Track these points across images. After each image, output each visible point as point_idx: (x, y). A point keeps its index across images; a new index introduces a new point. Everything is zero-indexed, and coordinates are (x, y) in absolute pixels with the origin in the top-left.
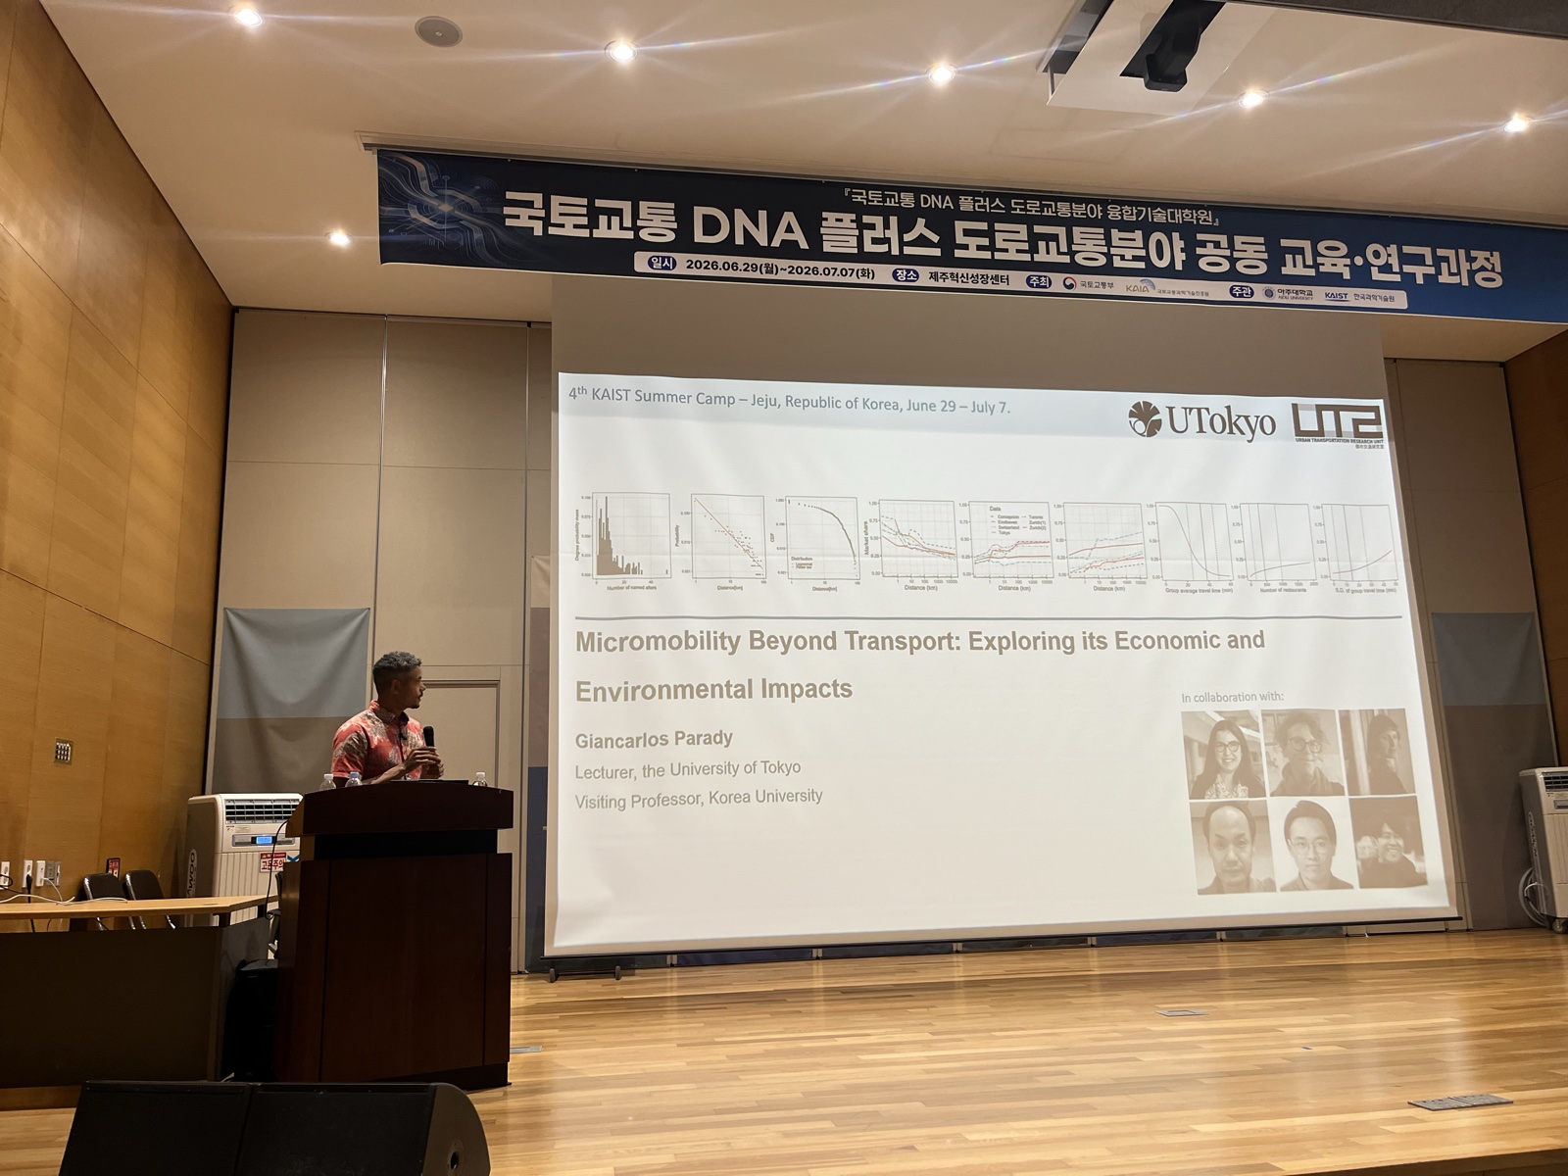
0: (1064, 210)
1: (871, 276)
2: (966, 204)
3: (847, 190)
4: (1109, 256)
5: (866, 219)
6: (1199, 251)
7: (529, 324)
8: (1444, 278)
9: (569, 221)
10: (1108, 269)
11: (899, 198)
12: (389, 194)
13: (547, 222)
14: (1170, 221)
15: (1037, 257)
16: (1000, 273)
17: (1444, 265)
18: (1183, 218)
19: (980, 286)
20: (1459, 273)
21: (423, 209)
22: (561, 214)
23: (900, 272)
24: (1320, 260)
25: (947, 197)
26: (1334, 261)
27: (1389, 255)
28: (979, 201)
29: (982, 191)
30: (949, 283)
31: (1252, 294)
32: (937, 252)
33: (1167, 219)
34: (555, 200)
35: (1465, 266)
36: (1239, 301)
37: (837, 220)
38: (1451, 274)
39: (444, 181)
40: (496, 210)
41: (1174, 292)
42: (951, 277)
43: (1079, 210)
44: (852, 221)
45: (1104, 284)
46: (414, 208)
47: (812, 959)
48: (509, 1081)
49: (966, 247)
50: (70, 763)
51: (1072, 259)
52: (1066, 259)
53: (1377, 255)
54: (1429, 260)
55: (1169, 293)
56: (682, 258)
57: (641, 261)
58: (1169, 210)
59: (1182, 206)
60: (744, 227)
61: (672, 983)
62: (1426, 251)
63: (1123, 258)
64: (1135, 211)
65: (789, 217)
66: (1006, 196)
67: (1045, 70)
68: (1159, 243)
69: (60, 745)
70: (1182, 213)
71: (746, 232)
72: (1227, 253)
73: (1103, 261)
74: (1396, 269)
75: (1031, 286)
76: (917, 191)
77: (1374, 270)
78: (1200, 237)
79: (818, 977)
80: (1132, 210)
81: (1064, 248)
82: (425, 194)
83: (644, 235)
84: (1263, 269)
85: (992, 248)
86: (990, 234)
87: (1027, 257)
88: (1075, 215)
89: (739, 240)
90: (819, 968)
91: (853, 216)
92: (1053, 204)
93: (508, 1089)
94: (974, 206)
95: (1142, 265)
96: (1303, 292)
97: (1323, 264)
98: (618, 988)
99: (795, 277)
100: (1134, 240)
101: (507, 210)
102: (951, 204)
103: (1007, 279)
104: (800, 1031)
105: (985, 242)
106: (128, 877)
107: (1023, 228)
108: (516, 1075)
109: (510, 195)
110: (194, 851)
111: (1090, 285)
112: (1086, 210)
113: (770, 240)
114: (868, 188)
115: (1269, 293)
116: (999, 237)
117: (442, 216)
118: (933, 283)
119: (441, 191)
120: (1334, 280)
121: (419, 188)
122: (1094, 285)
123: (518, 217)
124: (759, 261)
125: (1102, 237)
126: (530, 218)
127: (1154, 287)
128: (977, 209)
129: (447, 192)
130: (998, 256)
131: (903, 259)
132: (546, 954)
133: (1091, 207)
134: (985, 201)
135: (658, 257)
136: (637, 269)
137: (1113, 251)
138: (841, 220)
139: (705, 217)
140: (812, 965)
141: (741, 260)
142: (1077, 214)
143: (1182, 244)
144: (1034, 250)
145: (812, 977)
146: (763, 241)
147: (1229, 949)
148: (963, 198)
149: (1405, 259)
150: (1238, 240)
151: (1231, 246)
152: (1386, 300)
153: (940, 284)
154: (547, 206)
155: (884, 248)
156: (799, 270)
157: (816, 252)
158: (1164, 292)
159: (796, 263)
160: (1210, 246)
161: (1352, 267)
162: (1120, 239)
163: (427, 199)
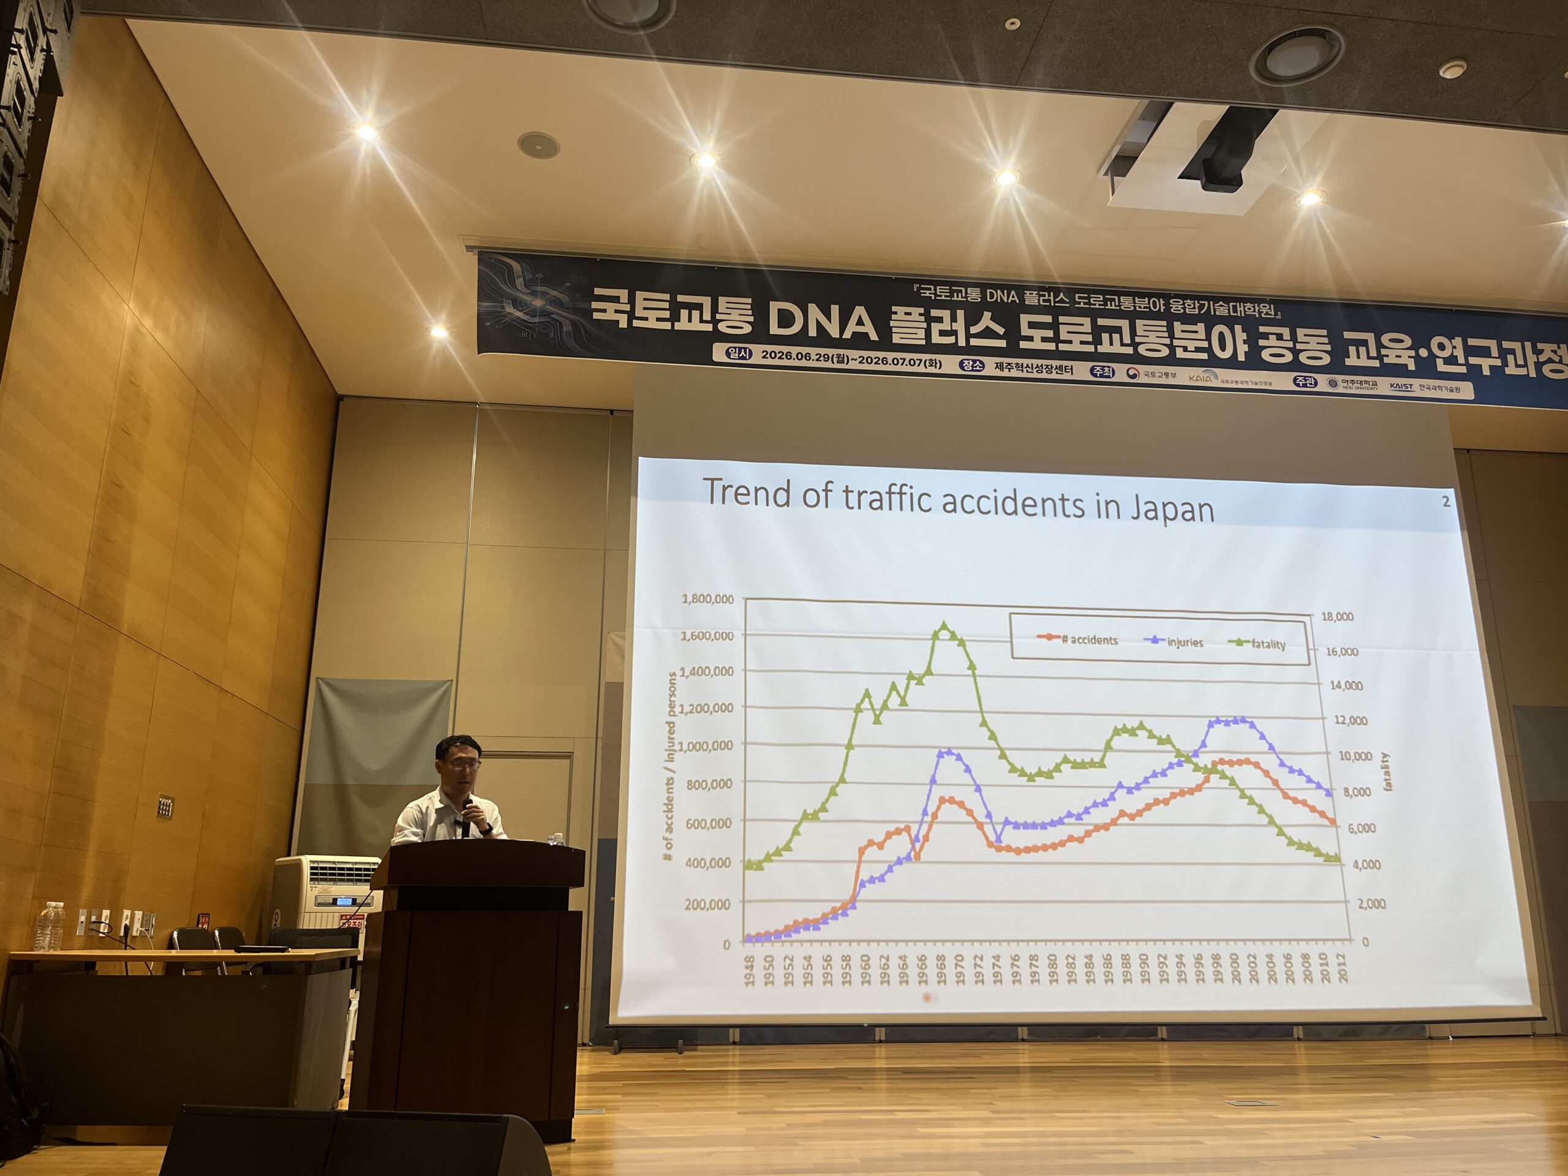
0: (1127, 303)
1: (938, 365)
2: (1031, 299)
3: (916, 286)
4: (1172, 348)
5: (934, 313)
6: (1262, 342)
7: (612, 412)
8: (1511, 370)
9: (652, 315)
10: (1171, 360)
11: (966, 293)
12: (486, 290)
13: (631, 315)
14: (1232, 314)
15: (1100, 349)
16: (1064, 363)
17: (1510, 358)
18: (1245, 311)
19: (1044, 375)
20: (1525, 365)
21: (517, 303)
22: (645, 309)
23: (966, 362)
24: (1384, 352)
25: (1013, 292)
26: (1399, 353)
27: (1454, 347)
28: (1044, 296)
29: (1047, 286)
30: (1015, 373)
31: (1316, 384)
32: (1002, 343)
33: (1229, 312)
34: (640, 295)
35: (1532, 358)
36: (1303, 391)
37: (906, 314)
38: (1517, 366)
39: (538, 279)
40: (585, 305)
41: (1237, 382)
42: (1015, 367)
43: (1142, 304)
44: (920, 315)
45: (1167, 374)
46: (509, 303)
47: (874, 1042)
48: (573, 1137)
49: (1030, 339)
50: (170, 819)
51: (1136, 350)
52: (1130, 350)
53: (1442, 347)
54: (1495, 352)
55: (1232, 383)
56: (757, 349)
57: (719, 352)
58: (1231, 304)
59: (1244, 300)
60: (817, 320)
61: (734, 1059)
62: (1492, 344)
63: (1185, 349)
64: (1197, 305)
65: (860, 311)
66: (1071, 290)
67: (1106, 174)
68: (1221, 336)
69: (163, 800)
70: (1244, 307)
71: (819, 326)
72: (1290, 345)
73: (1165, 352)
74: (1461, 360)
75: (1095, 376)
76: (983, 286)
77: (1440, 362)
78: (1262, 329)
79: (880, 1058)
80: (1194, 304)
81: (1127, 340)
82: (520, 291)
83: (722, 327)
84: (1326, 360)
85: (1056, 339)
86: (1055, 326)
87: (1090, 348)
88: (1138, 309)
89: (812, 332)
90: (881, 1050)
91: (922, 310)
92: (1116, 298)
93: (572, 1145)
94: (1039, 300)
95: (1204, 356)
96: (1367, 382)
97: (1387, 356)
98: (680, 1061)
99: (865, 367)
100: (1197, 332)
101: (595, 305)
102: (1016, 299)
103: (1072, 369)
104: (860, 1105)
105: (1050, 334)
106: (217, 933)
107: (1087, 321)
108: (578, 1133)
109: (598, 291)
110: (278, 911)
111: (1153, 375)
112: (1149, 303)
113: (842, 331)
114: (936, 283)
115: (1333, 383)
116: (1063, 329)
117: (534, 310)
118: (998, 373)
119: (533, 288)
120: (1399, 371)
121: (515, 286)
122: (1157, 375)
123: (604, 311)
124: (831, 352)
125: (1165, 329)
126: (616, 311)
127: (1216, 377)
128: (1042, 303)
129: (540, 289)
130: (1063, 347)
131: (969, 350)
132: (610, 1023)
133: (1154, 302)
134: (1049, 296)
135: (735, 348)
136: (715, 359)
137: (1176, 342)
138: (910, 314)
139: (781, 312)
140: (874, 1047)
141: (813, 351)
142: (1140, 307)
143: (1244, 336)
144: (1097, 341)
145: (874, 1058)
146: (835, 333)
147: (1306, 1048)
148: (1028, 292)
149: (1469, 351)
150: (1301, 332)
151: (1294, 338)
152: (1452, 391)
153: (1006, 373)
154: (632, 301)
155: (951, 340)
156: (869, 360)
157: (885, 343)
158: (1227, 382)
159: (866, 354)
160: (1273, 338)
161: (1417, 358)
162: (1183, 331)
163: (521, 295)
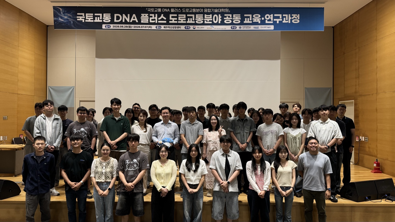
1: (151, 28)
3: (147, 9)
4: (204, 21)
5: (151, 15)
8: (284, 22)
9: (90, 19)
10: (203, 24)
11: (158, 10)
12: (55, 15)
13: (85, 19)
14: (218, 12)
16: (179, 26)
17: (284, 18)
19: (174, 29)
22: (88, 17)
23: (157, 27)
24: (253, 19)
25: (168, 9)
26: (257, 19)
27: (271, 17)
31: (236, 28)
32: (165, 22)
34: (87, 14)
35: (290, 18)
36: (233, 30)
38: (286, 20)
39: (65, 12)
40: (75, 17)
42: (168, 27)
45: (202, 28)
46: (60, 18)
49: (172, 20)
50: (7, 120)
51: (195, 22)
53: (268, 17)
55: (217, 28)
56: (112, 25)
58: (218, 9)
62: (280, 15)
63: (207, 21)
64: (211, 10)
65: (134, 15)
66: (181, 8)
68: (216, 17)
69: (4, 117)
70: (222, 10)
72: (231, 18)
74: (272, 20)
75: (186, 29)
76: (162, 8)
77: (266, 21)
78: (225, 15)
81: (193, 19)
83: (104, 21)
84: (239, 22)
85: (178, 20)
86: (177, 17)
87: (185, 22)
88: (197, 12)
89: (124, 21)
91: (148, 14)
92: (192, 9)
95: (211, 22)
96: (248, 27)
99: (135, 28)
100: (210, 17)
101: (77, 17)
107: (185, 15)
109: (78, 14)
111: (199, 28)
112: (199, 10)
114: (151, 8)
115: (240, 28)
117: (65, 19)
119: (65, 14)
120: (256, 24)
121: (61, 14)
124: (128, 25)
125: (202, 16)
126: (82, 18)
127: (213, 27)
128: (175, 11)
129: (66, 14)
131: (158, 24)
134: (177, 9)
135: (107, 25)
136: (103, 28)
138: (145, 16)
139: (117, 16)
141: (124, 25)
143: (221, 17)
144: (187, 20)
146: (128, 21)
148: (172, 9)
149: (274, 17)
150: (234, 15)
152: (268, 28)
153: (166, 29)
154: (85, 16)
155: (154, 21)
157: (140, 23)
159: (135, 25)
160: (227, 17)
161: (261, 20)
163: (62, 16)
